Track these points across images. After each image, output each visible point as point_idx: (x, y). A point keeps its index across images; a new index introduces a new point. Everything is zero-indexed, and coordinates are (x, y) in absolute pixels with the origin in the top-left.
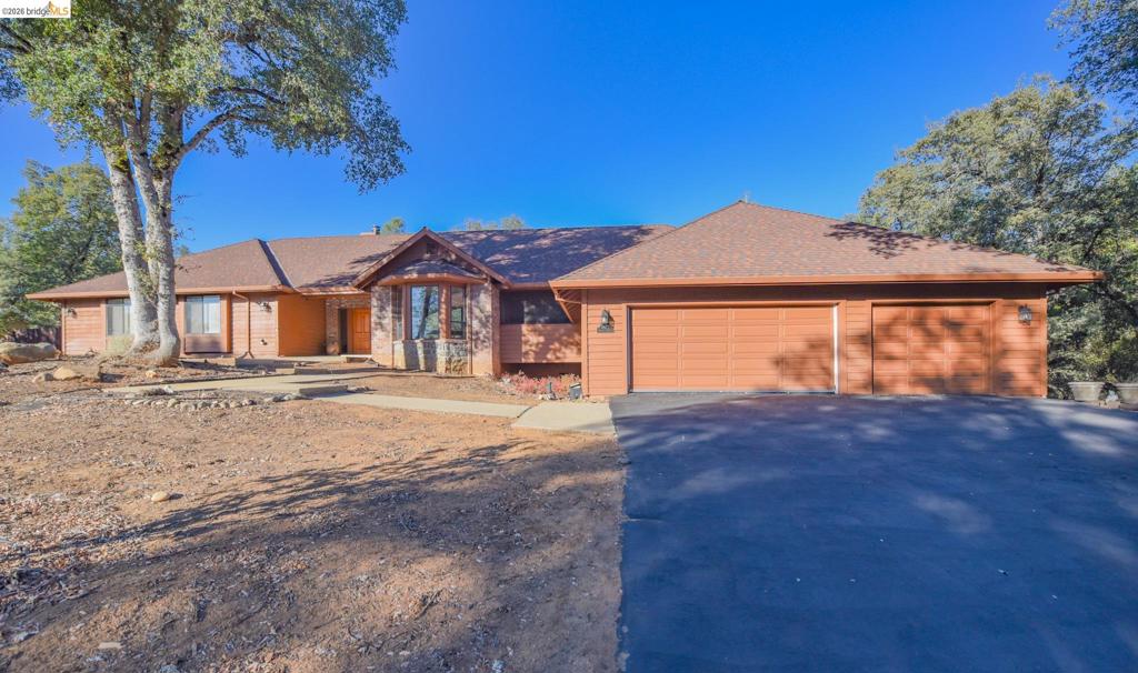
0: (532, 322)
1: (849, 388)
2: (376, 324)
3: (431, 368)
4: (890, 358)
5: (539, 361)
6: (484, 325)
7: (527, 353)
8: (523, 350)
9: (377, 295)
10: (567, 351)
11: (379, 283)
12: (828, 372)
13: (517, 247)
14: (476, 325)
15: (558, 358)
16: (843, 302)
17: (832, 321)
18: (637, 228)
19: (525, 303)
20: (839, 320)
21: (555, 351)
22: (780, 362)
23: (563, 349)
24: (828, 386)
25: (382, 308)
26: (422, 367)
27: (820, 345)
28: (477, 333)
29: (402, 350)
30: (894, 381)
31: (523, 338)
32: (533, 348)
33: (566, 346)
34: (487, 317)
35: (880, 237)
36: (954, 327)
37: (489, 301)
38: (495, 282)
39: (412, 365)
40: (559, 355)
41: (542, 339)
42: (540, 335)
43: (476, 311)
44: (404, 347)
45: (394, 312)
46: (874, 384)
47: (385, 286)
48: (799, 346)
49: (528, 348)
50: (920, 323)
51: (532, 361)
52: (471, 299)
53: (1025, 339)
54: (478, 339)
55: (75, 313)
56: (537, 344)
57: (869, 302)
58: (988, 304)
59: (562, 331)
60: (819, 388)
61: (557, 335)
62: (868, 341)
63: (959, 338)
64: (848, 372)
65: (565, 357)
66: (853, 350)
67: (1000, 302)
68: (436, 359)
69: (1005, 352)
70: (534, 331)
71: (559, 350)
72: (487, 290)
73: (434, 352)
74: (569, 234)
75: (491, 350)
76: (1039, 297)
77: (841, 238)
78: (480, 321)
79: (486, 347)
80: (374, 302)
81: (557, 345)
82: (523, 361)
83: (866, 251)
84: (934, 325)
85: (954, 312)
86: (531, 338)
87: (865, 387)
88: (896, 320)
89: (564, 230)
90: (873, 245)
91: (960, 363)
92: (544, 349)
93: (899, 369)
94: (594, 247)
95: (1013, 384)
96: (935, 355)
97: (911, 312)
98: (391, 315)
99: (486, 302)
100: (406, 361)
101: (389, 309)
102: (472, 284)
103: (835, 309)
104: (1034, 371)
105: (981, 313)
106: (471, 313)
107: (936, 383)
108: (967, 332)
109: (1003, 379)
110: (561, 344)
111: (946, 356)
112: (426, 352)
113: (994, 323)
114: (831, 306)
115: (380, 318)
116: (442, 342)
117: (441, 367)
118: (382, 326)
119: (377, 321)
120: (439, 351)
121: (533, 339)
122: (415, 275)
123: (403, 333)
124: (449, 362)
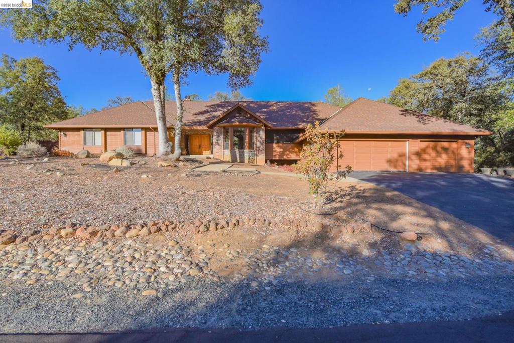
0: (278, 143)
1: (412, 170)
2: (216, 143)
3: (242, 161)
4: (425, 160)
5: (280, 159)
6: (262, 144)
7: (275, 155)
8: (274, 154)
9: (216, 131)
10: (292, 155)
11: (217, 125)
12: (405, 165)
13: (263, 110)
14: (258, 144)
15: (288, 158)
16: (410, 140)
17: (406, 147)
18: (310, 103)
19: (274, 135)
20: (408, 146)
21: (287, 155)
22: (389, 161)
23: (290, 154)
24: (405, 169)
25: (218, 136)
26: (238, 161)
27: (402, 155)
28: (259, 147)
29: (230, 154)
30: (426, 168)
31: (274, 149)
32: (278, 154)
33: (291, 153)
34: (263, 141)
35: (419, 116)
36: (446, 150)
37: (264, 134)
38: (266, 126)
39: (234, 160)
40: (289, 156)
41: (282, 150)
42: (281, 148)
43: (259, 139)
44: (231, 153)
45: (223, 138)
46: (420, 169)
47: (220, 127)
48: (395, 155)
49: (276, 153)
50: (435, 148)
51: (278, 159)
52: (257, 133)
53: (468, 154)
54: (260, 150)
55: (65, 134)
56: (280, 152)
57: (419, 140)
58: (456, 141)
59: (290, 147)
60: (402, 170)
61: (288, 148)
62: (418, 154)
63: (447, 154)
64: (412, 165)
65: (291, 157)
66: (414, 157)
67: (460, 141)
68: (244, 158)
69: (462, 159)
70: (279, 146)
71: (289, 155)
72: (263, 129)
73: (244, 155)
74: (283, 105)
75: (264, 154)
76: (472, 140)
77: (405, 116)
78: (260, 143)
79: (263, 153)
80: (215, 134)
81: (288, 152)
82: (274, 159)
83: (416, 122)
84: (439, 149)
85: (445, 144)
86: (277, 149)
87: (417, 170)
88: (427, 147)
89: (279, 102)
90: (417, 119)
91: (447, 162)
92: (282, 154)
93: (428, 164)
94: (296, 111)
95: (464, 169)
96: (439, 159)
97: (432, 144)
98: (222, 139)
99: (262, 134)
100: (232, 158)
101: (222, 136)
102: (257, 127)
103: (407, 142)
104: (470, 165)
105: (454, 145)
106: (257, 139)
107: (439, 169)
108: (450, 152)
109: (461, 168)
110: (289, 152)
111: (443, 160)
112: (240, 155)
113: (458, 149)
114: (406, 141)
115: (217, 140)
116: (246, 151)
117: (246, 161)
118: (218, 144)
119: (217, 142)
120: (245, 154)
121: (278, 150)
122: (237, 123)
123: (229, 147)
124: (249, 159)
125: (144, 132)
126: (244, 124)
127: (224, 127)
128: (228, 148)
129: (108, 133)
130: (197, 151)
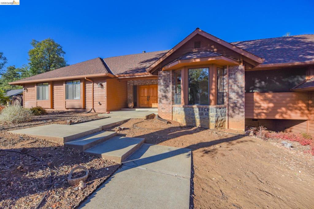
5: (269, 118)
7: (259, 113)
8: (257, 111)
9: (162, 77)
11: (163, 69)
14: (232, 95)
19: (257, 80)
21: (283, 113)
23: (289, 112)
25: (166, 86)
26: (198, 124)
28: (235, 102)
29: (183, 112)
32: (265, 111)
33: (291, 110)
34: (241, 90)
38: (246, 63)
39: (191, 124)
41: (271, 105)
42: (270, 102)
43: (233, 87)
44: (185, 110)
45: (173, 89)
47: (167, 70)
49: (260, 110)
54: (235, 106)
56: (267, 109)
61: (284, 102)
68: (209, 119)
70: (265, 99)
71: (285, 113)
72: (241, 70)
73: (208, 114)
78: (237, 93)
79: (242, 112)
80: (161, 81)
81: (284, 109)
92: (274, 110)
98: (171, 90)
100: (186, 121)
101: (171, 85)
102: (230, 66)
106: (229, 87)
110: (287, 108)
112: (201, 114)
115: (165, 92)
116: (212, 107)
117: (212, 125)
118: (166, 97)
119: (164, 94)
120: (211, 114)
121: (264, 105)
122: (198, 60)
123: (182, 101)
124: (217, 121)
125: (82, 84)
126: (210, 59)
127: (174, 71)
128: (180, 103)
129: (55, 87)
130: (146, 102)
